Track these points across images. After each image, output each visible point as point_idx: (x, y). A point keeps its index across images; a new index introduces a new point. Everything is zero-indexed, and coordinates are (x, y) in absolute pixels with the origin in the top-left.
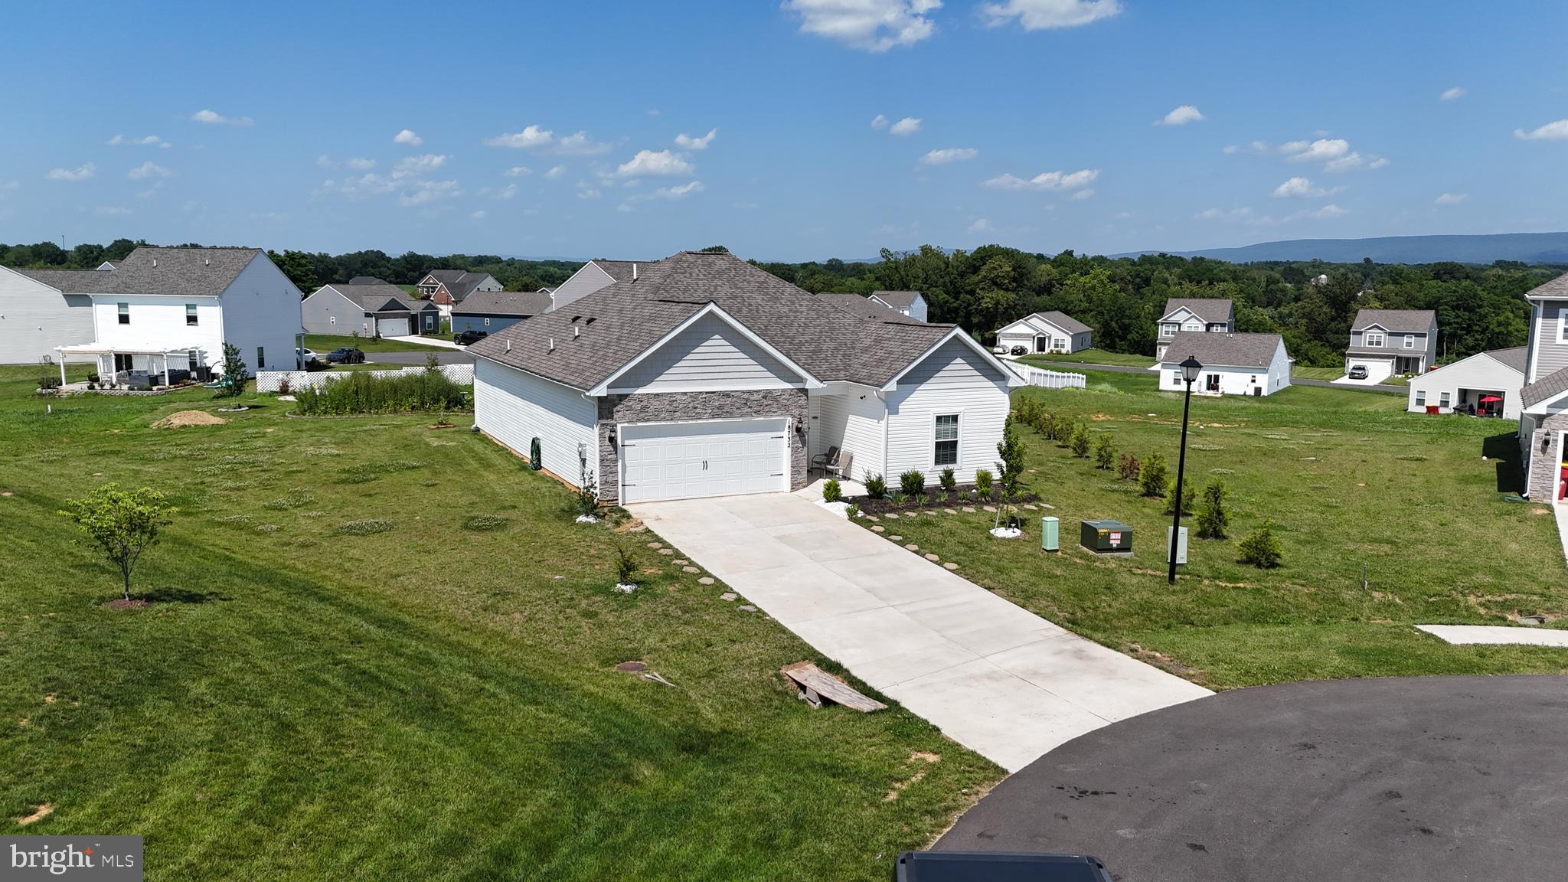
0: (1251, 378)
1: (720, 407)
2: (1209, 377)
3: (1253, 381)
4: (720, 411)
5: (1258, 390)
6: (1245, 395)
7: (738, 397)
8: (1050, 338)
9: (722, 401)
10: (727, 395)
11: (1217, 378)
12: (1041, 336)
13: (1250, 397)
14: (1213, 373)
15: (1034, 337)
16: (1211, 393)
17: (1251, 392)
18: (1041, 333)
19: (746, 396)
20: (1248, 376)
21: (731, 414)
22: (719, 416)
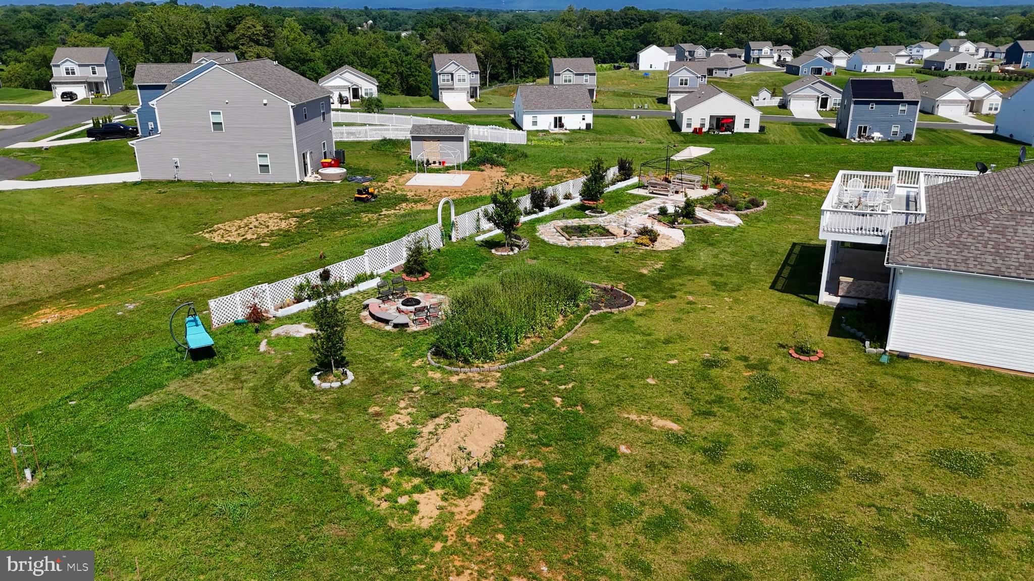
0: (582, 118)
2: (556, 118)
3: (584, 119)
5: (588, 126)
6: (580, 129)
8: (361, 88)
11: (560, 118)
12: (355, 87)
13: (583, 130)
14: (558, 116)
15: (349, 88)
16: (557, 130)
17: (584, 127)
18: (355, 85)
20: (580, 116)
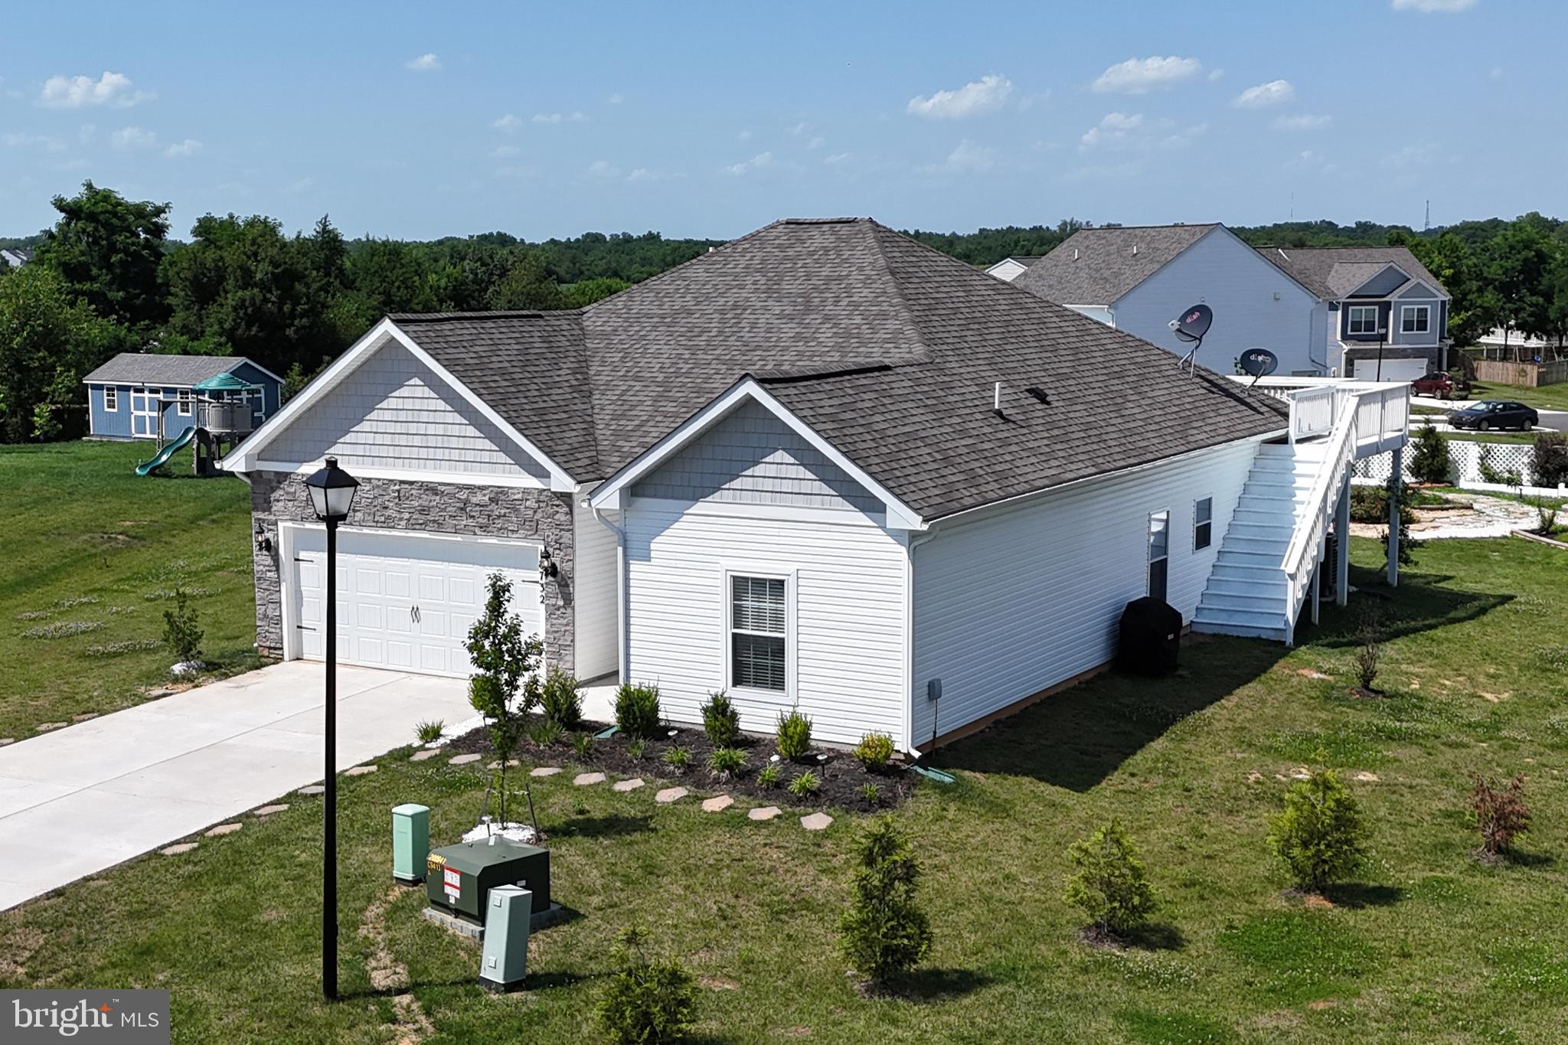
1: (423, 511)
4: (423, 519)
7: (452, 496)
9: (426, 500)
10: (431, 489)
19: (463, 495)
21: (439, 526)
22: (423, 526)
